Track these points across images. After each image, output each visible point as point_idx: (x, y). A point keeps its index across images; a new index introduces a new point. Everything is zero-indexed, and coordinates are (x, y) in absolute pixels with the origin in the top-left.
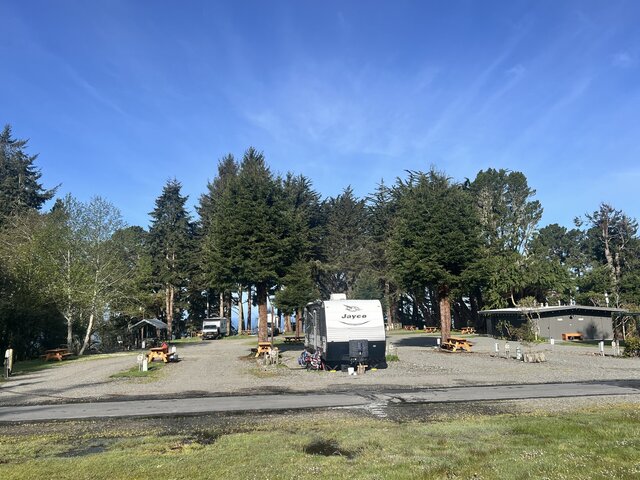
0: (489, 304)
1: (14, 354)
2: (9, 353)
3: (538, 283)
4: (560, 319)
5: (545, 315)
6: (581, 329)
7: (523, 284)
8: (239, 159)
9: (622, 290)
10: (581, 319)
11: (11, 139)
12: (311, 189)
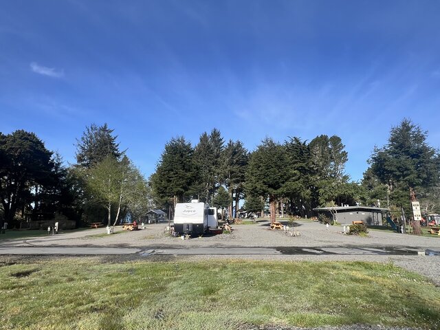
0: (320, 205)
1: (59, 224)
2: (57, 224)
3: (344, 194)
4: (351, 213)
5: (339, 211)
6: (363, 219)
7: (336, 195)
8: (209, 134)
9: (392, 199)
10: (363, 213)
11: (107, 129)
12: (243, 147)
